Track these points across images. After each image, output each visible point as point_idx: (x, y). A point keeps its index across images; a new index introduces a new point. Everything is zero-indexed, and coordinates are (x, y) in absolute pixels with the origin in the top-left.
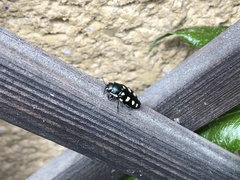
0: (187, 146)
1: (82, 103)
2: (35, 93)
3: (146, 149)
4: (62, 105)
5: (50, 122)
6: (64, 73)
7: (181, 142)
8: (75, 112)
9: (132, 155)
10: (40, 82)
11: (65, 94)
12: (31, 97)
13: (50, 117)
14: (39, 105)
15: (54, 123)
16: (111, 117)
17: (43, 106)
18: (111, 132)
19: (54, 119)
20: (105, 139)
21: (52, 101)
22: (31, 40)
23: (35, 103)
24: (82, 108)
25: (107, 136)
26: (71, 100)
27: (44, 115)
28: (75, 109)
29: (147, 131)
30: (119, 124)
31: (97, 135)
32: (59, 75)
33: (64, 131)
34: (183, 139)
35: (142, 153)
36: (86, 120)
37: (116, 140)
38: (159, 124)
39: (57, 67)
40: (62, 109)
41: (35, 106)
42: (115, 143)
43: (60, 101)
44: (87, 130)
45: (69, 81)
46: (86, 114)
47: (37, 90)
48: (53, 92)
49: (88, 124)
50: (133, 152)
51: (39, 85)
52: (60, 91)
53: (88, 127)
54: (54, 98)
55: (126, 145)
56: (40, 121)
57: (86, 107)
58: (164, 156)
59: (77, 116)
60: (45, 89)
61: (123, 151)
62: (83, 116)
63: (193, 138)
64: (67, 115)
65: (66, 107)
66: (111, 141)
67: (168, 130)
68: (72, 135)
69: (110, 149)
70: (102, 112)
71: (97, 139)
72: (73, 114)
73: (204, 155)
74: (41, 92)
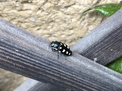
0: (100, 75)
1: (36, 54)
2: (7, 49)
3: (76, 78)
4: (24, 56)
5: (18, 65)
6: (25, 37)
7: (97, 73)
8: (32, 59)
9: (69, 81)
10: (9, 43)
11: (24, 50)
12: (5, 52)
13: (18, 62)
14: (10, 56)
15: (20, 66)
16: (54, 62)
17: (12, 57)
18: (55, 70)
19: (20, 64)
20: (52, 73)
21: (17, 54)
22: (12, 14)
23: (7, 55)
24: (36, 57)
25: (53, 72)
26: (29, 53)
27: (14, 61)
28: (32, 58)
29: (76, 69)
30: (59, 65)
31: (47, 71)
32: (20, 38)
33: (27, 70)
34: (98, 71)
35: (74, 80)
36: (39, 64)
37: (58, 74)
38: (84, 63)
39: (19, 34)
40: (24, 58)
41: (7, 57)
42: (58, 75)
43: (23, 54)
44: (41, 69)
45: (27, 42)
46: (39, 60)
47: (7, 48)
48: (17, 49)
49: (41, 66)
50: (69, 79)
51: (8, 45)
52: (21, 48)
53: (41, 67)
54: (18, 52)
55: (65, 76)
56: (12, 65)
57: (38, 57)
58: (87, 81)
59: (33, 62)
60: (12, 48)
61: (63, 79)
62: (37, 61)
63: (104, 70)
64: (28, 61)
65: (26, 57)
66: (56, 74)
67: (89, 66)
68: (32, 72)
69: (56, 79)
70: (48, 59)
71: (47, 73)
72: (31, 61)
73: (111, 80)
74: (10, 49)
